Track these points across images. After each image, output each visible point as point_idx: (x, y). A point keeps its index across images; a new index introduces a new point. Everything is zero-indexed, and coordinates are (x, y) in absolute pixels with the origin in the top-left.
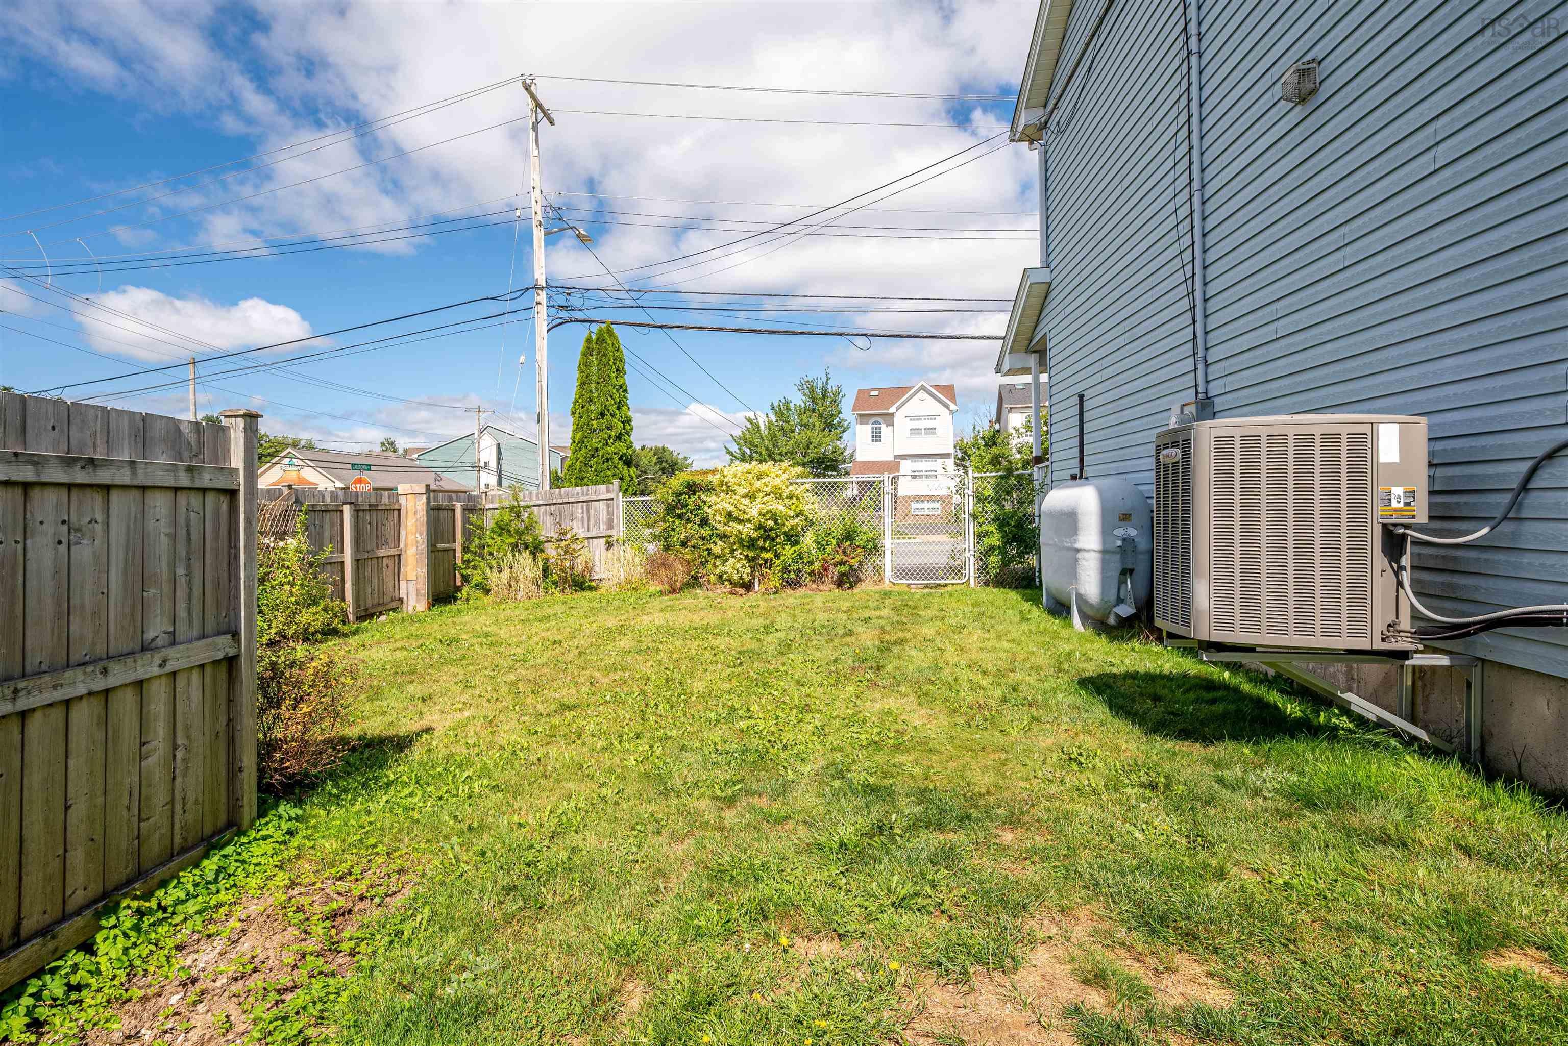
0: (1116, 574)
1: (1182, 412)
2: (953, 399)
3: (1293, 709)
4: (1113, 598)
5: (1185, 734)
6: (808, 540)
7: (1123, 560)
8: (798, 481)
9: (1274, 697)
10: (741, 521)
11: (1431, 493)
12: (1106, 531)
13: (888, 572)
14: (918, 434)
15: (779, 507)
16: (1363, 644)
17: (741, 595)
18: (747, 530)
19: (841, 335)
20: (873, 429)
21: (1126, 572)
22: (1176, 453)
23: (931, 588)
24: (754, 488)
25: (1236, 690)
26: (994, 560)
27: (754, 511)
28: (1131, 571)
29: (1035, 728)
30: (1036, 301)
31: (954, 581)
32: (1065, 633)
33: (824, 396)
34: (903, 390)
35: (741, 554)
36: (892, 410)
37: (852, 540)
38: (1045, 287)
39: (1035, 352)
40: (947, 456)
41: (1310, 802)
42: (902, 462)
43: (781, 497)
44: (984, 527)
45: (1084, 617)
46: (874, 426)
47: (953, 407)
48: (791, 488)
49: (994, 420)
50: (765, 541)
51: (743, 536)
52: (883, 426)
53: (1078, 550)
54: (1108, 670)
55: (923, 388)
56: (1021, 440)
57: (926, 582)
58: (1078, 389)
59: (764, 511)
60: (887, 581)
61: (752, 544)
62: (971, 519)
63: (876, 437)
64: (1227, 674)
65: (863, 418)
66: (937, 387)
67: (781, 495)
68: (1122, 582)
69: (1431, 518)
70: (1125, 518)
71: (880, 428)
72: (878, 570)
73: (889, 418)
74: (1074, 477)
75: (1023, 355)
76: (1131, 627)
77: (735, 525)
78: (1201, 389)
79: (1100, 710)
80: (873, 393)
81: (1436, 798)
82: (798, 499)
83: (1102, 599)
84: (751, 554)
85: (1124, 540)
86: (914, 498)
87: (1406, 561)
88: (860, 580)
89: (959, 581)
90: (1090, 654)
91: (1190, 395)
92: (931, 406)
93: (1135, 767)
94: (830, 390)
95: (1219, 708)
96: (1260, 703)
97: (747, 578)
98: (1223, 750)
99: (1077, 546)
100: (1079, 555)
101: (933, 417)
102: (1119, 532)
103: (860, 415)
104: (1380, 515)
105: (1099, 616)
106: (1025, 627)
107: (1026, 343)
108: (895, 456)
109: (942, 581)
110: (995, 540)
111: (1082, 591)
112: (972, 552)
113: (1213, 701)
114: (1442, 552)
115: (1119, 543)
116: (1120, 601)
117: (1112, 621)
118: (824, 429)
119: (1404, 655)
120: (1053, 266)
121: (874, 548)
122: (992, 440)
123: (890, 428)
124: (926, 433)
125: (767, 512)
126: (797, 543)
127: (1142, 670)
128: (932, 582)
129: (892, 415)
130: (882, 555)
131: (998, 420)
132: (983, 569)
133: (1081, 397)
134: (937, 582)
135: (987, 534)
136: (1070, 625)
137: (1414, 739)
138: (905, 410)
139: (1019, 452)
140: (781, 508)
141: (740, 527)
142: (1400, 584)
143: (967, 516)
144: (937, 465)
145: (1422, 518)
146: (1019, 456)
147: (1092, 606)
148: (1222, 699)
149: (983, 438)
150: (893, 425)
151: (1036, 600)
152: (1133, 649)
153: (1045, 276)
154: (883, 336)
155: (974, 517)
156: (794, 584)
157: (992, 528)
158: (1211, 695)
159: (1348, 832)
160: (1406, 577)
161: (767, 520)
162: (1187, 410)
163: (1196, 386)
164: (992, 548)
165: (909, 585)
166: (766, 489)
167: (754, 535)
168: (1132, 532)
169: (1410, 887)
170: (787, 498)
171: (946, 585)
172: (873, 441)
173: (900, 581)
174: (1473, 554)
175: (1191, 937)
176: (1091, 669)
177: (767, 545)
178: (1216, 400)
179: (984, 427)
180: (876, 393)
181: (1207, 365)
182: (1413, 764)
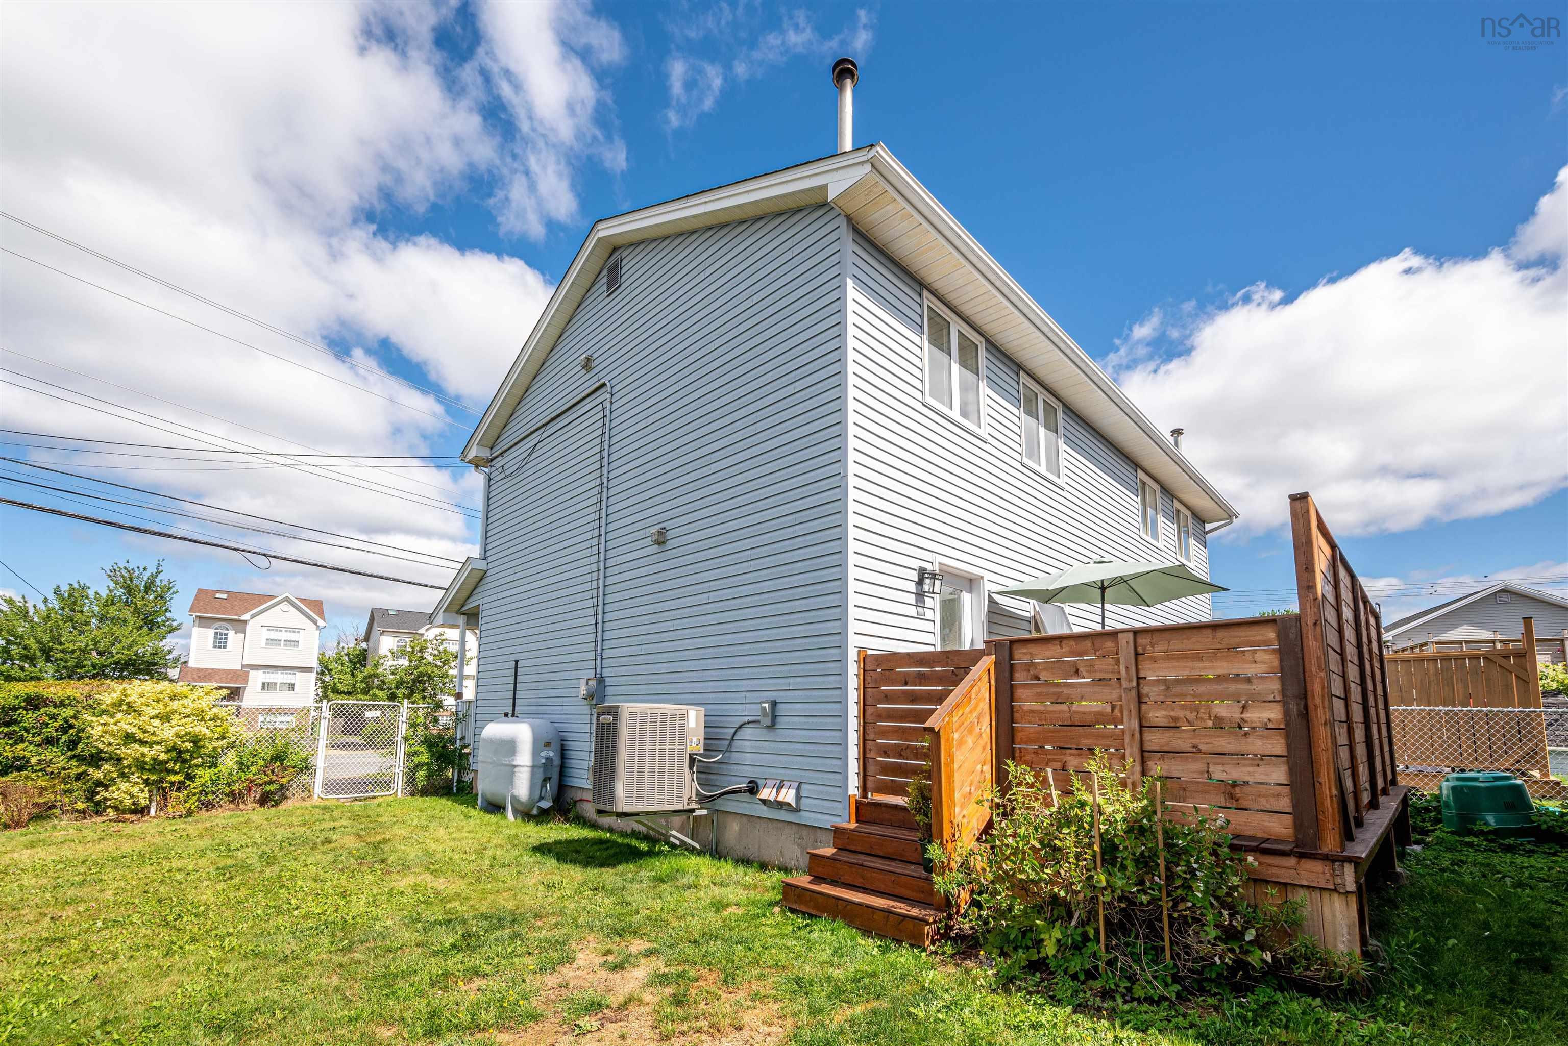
0: (539, 781)
1: (587, 684)
2: (321, 614)
3: (644, 847)
4: (537, 797)
5: (602, 865)
6: (229, 761)
7: (545, 771)
8: (222, 703)
9: (634, 842)
10: (142, 743)
11: (705, 739)
12: (535, 753)
13: (318, 789)
14: (276, 645)
15: (201, 729)
16: (680, 807)
17: (132, 822)
18: (149, 753)
19: (235, 549)
20: (216, 634)
21: (546, 779)
22: (609, 718)
23: (360, 800)
24: (168, 709)
25: (615, 842)
26: (422, 774)
27: (168, 733)
28: (550, 779)
29: (521, 876)
30: (473, 581)
31: (382, 794)
32: (502, 822)
33: (148, 588)
34: (263, 598)
35: (138, 777)
36: (245, 617)
37: (282, 761)
38: (482, 573)
39: (464, 614)
40: (309, 670)
41: (662, 881)
42: (252, 673)
43: (202, 719)
44: (414, 748)
45: (516, 812)
46: (219, 631)
47: (321, 623)
48: (215, 710)
49: (362, 637)
50: (175, 764)
51: (147, 759)
52: (231, 633)
53: (515, 766)
54: (543, 841)
55: (287, 599)
56: (395, 663)
57: (356, 795)
58: (516, 657)
59: (183, 733)
60: (316, 796)
61: (158, 766)
62: (403, 741)
63: (221, 642)
64: (608, 835)
65: (203, 621)
66: (301, 600)
67: (203, 717)
68: (543, 786)
69: (705, 750)
70: (548, 744)
71: (226, 634)
72: (307, 789)
73: (240, 625)
74: (506, 715)
75: (455, 615)
76: (548, 814)
77: (137, 746)
78: (598, 671)
79: (552, 863)
80: (218, 596)
81: (703, 870)
82: (222, 720)
83: (530, 798)
84: (153, 777)
85: (547, 759)
86: (264, 710)
87: (695, 769)
88: (286, 798)
89: (387, 793)
90: (529, 834)
91: (591, 674)
92: (294, 618)
93: (585, 883)
94: (158, 583)
95: (612, 851)
96: (629, 846)
97: (143, 802)
98: (620, 868)
99: (515, 763)
100: (516, 770)
101: (297, 630)
102: (544, 754)
103: (200, 617)
104: (689, 750)
105: (526, 810)
106: (471, 821)
107: (458, 607)
108: (243, 666)
109: (372, 794)
110: (425, 758)
111: (516, 793)
112: (401, 769)
113: (607, 849)
114: (705, 765)
115: (543, 761)
116: (541, 798)
117: (535, 812)
118: (141, 628)
119: (693, 810)
120: (490, 559)
121: (306, 768)
122: (360, 659)
123: (241, 636)
124: (285, 645)
125: (186, 734)
126: (214, 765)
127: (563, 839)
128: (362, 795)
129: (245, 622)
130: (313, 774)
131: (367, 639)
132: (411, 780)
133: (517, 662)
134: (367, 795)
135: (416, 753)
136: (506, 818)
137: (694, 848)
138: (263, 619)
139: (393, 674)
140: (205, 730)
141: (145, 750)
142: (693, 780)
143: (399, 739)
144: (298, 678)
145: (702, 751)
146: (392, 677)
147: (522, 803)
148: (612, 847)
149: (348, 654)
150: (244, 632)
151: (472, 804)
152: (551, 828)
153: (482, 565)
154: (286, 559)
155: (406, 739)
156: (208, 805)
157: (422, 749)
158: (604, 846)
159: (677, 887)
160: (695, 776)
161: (183, 742)
162: (590, 682)
163: (595, 668)
164: (419, 766)
165: (338, 799)
166: (183, 710)
167: (163, 757)
168: (551, 754)
169: (699, 899)
170: (210, 720)
171: (374, 797)
172: (215, 647)
173: (331, 796)
174: (716, 765)
175: (635, 933)
176: (534, 842)
177: (177, 767)
178: (607, 679)
179: (350, 645)
180: (225, 596)
181: (602, 659)
182: (694, 860)
